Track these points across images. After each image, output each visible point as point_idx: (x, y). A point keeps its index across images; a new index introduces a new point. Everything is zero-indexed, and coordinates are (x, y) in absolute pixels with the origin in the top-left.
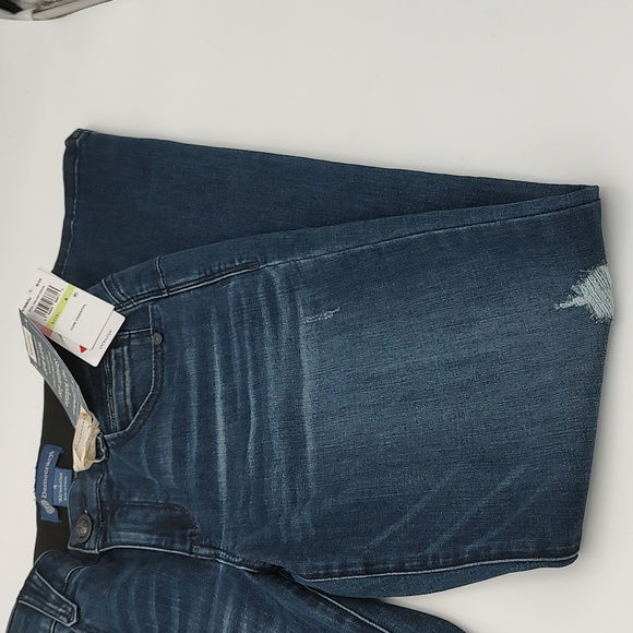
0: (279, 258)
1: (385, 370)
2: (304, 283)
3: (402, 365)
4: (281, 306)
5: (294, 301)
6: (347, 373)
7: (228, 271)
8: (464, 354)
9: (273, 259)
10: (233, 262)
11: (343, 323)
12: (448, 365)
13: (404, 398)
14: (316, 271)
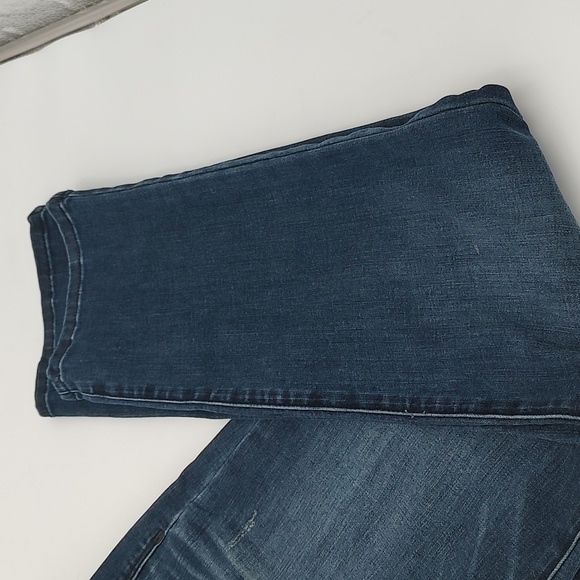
0: (177, 511)
1: (325, 530)
2: (210, 514)
3: (335, 513)
4: (198, 554)
5: (210, 538)
6: (300, 560)
7: (139, 560)
8: (373, 459)
9: (173, 515)
10: (139, 549)
11: (269, 521)
12: (370, 480)
13: (356, 540)
14: (216, 496)
